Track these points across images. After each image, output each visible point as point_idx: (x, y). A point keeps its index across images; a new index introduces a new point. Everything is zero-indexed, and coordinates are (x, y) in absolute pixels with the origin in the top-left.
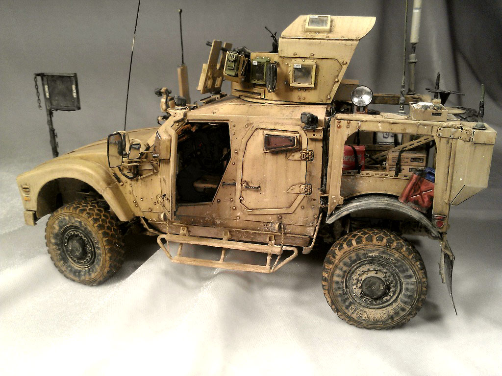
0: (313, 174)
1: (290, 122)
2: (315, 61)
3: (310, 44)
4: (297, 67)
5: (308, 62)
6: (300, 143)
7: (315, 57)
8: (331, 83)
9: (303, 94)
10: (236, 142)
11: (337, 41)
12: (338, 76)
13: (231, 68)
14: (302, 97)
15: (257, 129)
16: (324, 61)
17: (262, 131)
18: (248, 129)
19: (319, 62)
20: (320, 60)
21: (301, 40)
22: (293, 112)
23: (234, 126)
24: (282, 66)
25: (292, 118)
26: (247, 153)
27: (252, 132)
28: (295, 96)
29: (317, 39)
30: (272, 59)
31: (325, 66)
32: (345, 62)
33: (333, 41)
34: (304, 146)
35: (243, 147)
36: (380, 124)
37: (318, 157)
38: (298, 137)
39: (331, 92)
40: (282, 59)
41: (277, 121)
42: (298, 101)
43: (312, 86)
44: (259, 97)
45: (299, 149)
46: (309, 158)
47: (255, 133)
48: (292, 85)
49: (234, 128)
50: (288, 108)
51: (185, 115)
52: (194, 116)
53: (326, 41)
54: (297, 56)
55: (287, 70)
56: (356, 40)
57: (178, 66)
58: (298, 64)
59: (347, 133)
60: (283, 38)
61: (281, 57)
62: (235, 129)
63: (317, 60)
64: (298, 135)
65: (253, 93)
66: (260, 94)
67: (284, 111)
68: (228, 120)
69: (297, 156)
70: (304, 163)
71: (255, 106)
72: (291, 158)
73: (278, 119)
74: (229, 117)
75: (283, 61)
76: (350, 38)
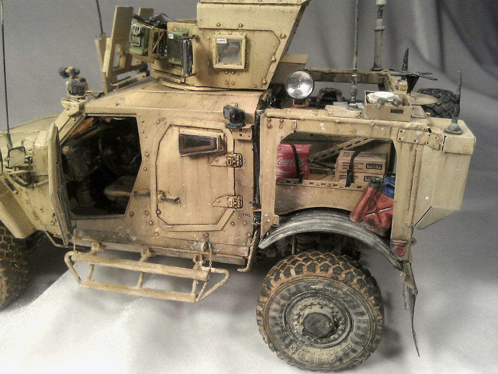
0: (243, 183)
1: (211, 117)
2: (245, 34)
3: (237, 11)
4: (221, 42)
5: (237, 36)
6: (224, 144)
7: (244, 28)
8: (267, 62)
9: (232, 78)
10: (147, 144)
11: (272, 7)
12: (274, 54)
13: (136, 45)
14: (230, 82)
15: (171, 126)
16: (256, 33)
17: (177, 128)
18: (159, 125)
19: (250, 35)
20: (251, 33)
21: (225, 5)
22: (216, 102)
23: (143, 122)
24: (202, 40)
25: (214, 111)
26: (160, 156)
27: (165, 129)
28: (222, 80)
29: (247, 4)
30: (190, 32)
31: (256, 39)
32: (283, 35)
33: (268, 7)
34: (230, 148)
35: (155, 149)
36: (322, 124)
37: (248, 162)
38: (222, 137)
39: (267, 75)
40: (202, 31)
41: (196, 115)
42: (226, 87)
43: (242, 67)
44: (179, 81)
45: (225, 153)
46: (237, 164)
47: (169, 131)
48: (217, 66)
49: (143, 124)
50: (212, 97)
51: (82, 107)
52: (94, 108)
53: (258, 6)
54: (222, 27)
55: (210, 46)
56: (297, 5)
57: (96, 37)
58: (222, 38)
59: (280, 135)
60: (202, 3)
61: (201, 29)
62: (144, 125)
63: (248, 33)
64: (222, 134)
65: (173, 75)
66: (179, 76)
67: (206, 102)
68: (135, 114)
69: (222, 160)
70: (231, 170)
71: (170, 95)
72: (214, 163)
73: (197, 112)
74: (137, 110)
75: (203, 34)
76: (289, 2)
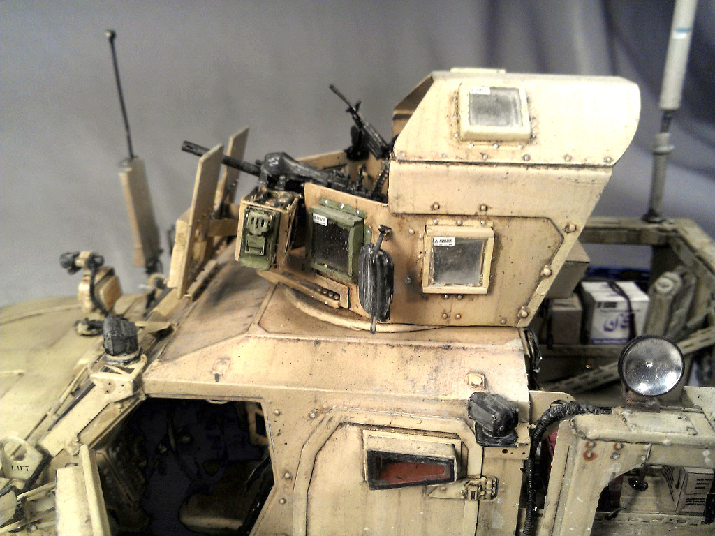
0: (494, 526)
1: (432, 408)
2: (490, 224)
3: (479, 179)
4: (444, 245)
5: (473, 230)
6: (462, 460)
7: (490, 212)
8: (531, 277)
9: (457, 306)
10: (283, 455)
11: (551, 171)
12: (549, 261)
13: (256, 252)
14: (452, 314)
15: (341, 424)
16: (514, 223)
17: (356, 429)
18: (316, 422)
19: (500, 225)
20: (505, 222)
21: (452, 168)
22: (436, 370)
23: (278, 415)
24: (398, 237)
26: (318, 482)
27: (329, 431)
28: (434, 312)
29: (498, 164)
30: (369, 216)
31: (516, 236)
32: (572, 227)
33: (542, 171)
34: (474, 468)
35: (305, 466)
36: (706, 453)
37: (509, 491)
38: (458, 447)
39: (529, 299)
40: (400, 219)
41: (398, 404)
42: (444, 323)
43: (483, 289)
44: (335, 304)
45: (463, 476)
46: (487, 493)
47: (339, 434)
48: (427, 289)
49: (277, 419)
50: (422, 353)
51: (138, 384)
52: (165, 384)
53: (522, 169)
54: (442, 211)
55: (413, 247)
56: (605, 167)
58: (445, 234)
59: (611, 470)
60: (401, 161)
61: (396, 215)
62: (280, 420)
63: (497, 221)
64: (457, 443)
65: (315, 287)
67: (413, 369)
68: (261, 398)
69: (455, 489)
70: (471, 506)
72: (437, 494)
73: (402, 399)
74: (263, 391)
75: (400, 225)
76: (589, 162)
